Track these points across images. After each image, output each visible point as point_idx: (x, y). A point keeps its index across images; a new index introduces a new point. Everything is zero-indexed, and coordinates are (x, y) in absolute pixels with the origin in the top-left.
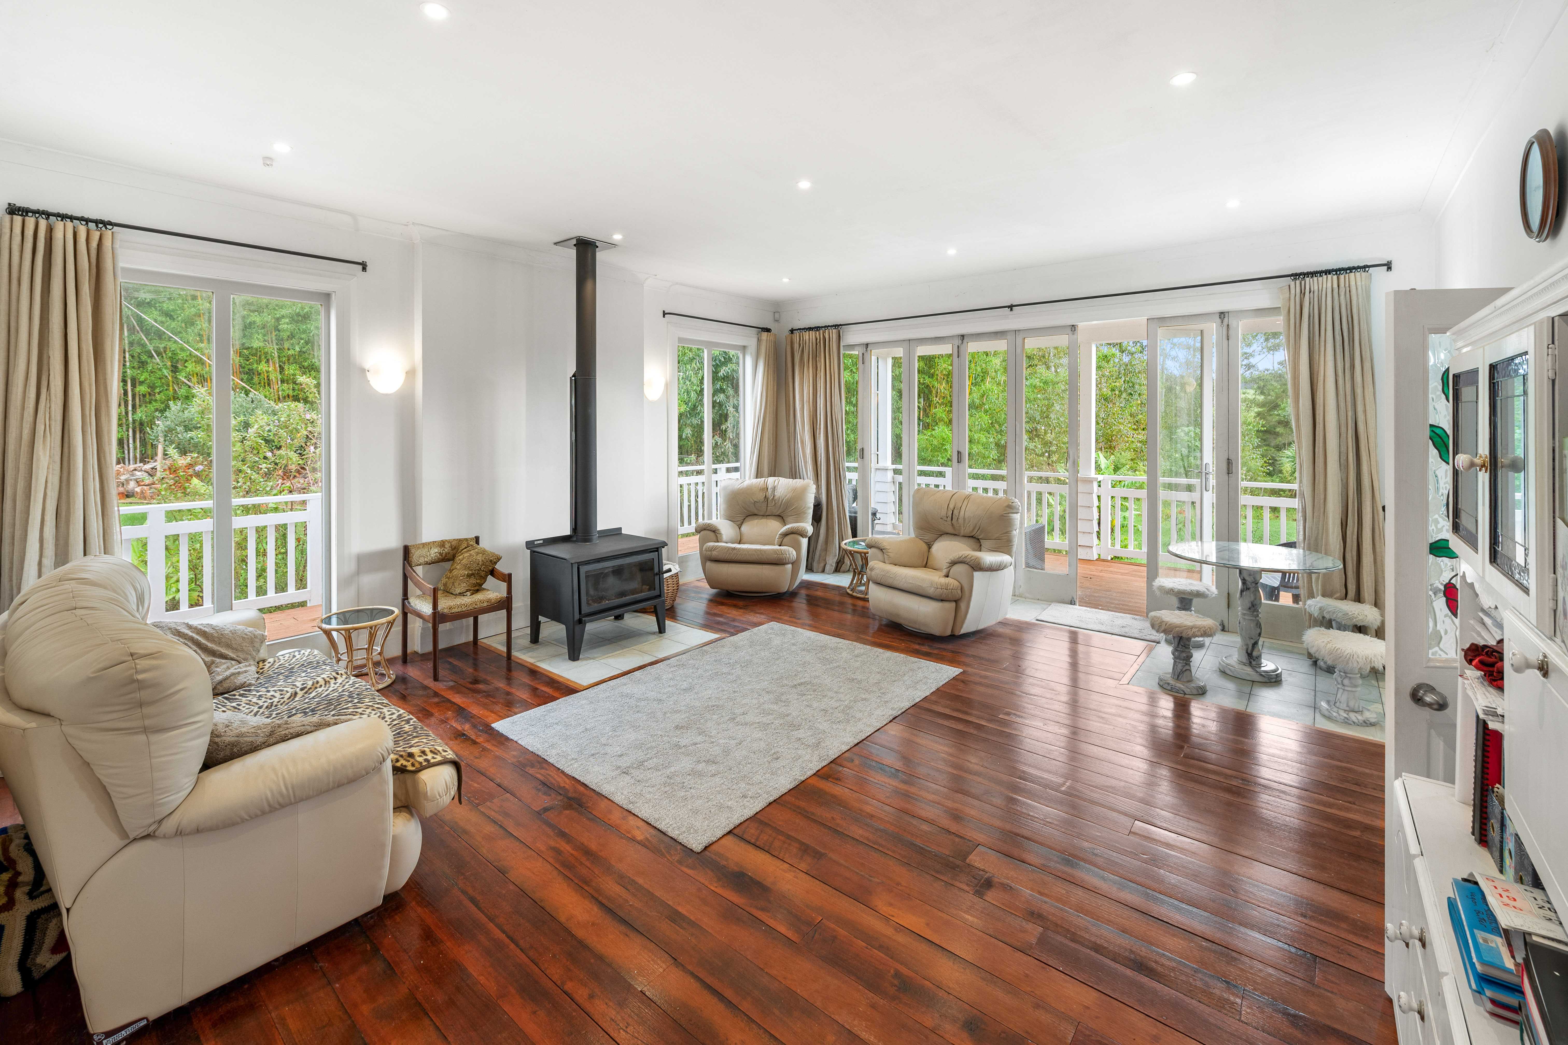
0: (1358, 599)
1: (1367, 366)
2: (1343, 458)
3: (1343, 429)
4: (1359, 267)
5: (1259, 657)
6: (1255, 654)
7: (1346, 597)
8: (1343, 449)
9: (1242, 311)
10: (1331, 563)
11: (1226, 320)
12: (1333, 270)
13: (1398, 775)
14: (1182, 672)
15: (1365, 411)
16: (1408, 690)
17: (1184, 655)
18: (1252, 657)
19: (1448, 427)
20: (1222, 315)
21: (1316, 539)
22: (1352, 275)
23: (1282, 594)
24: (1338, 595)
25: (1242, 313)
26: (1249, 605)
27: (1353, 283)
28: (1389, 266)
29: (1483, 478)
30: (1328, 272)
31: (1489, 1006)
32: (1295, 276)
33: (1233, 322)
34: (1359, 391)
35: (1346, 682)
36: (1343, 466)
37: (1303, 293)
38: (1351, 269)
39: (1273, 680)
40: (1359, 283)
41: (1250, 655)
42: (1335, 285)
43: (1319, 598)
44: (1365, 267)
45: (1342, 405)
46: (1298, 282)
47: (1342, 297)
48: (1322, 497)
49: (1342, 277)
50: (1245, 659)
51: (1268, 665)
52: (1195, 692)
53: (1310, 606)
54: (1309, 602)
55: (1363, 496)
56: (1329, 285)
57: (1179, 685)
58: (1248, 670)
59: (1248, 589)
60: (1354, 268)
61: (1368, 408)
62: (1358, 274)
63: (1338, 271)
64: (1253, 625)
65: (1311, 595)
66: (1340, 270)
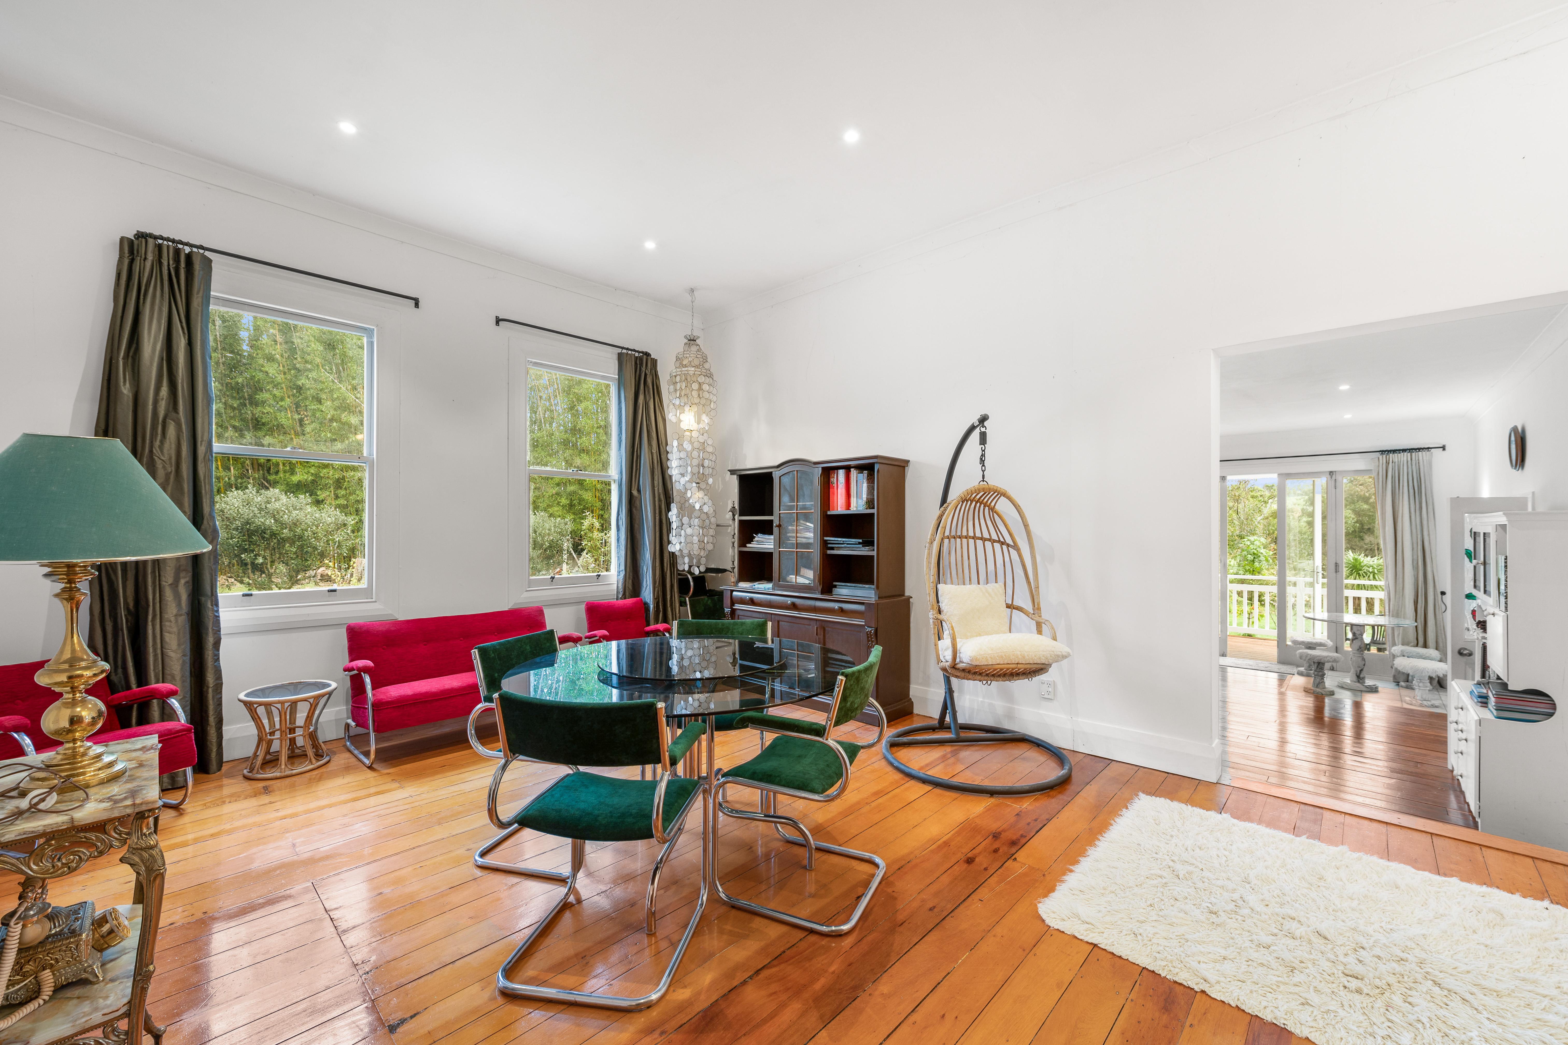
0: (1425, 646)
1: (1430, 507)
2: (1415, 562)
3: (1415, 545)
4: (1424, 448)
5: (1364, 678)
6: (1361, 676)
7: (1417, 645)
8: (1415, 557)
9: (1345, 471)
10: (1409, 622)
11: (1334, 476)
12: (1407, 449)
13: (1453, 680)
14: (1319, 683)
15: (1429, 535)
16: (1457, 650)
17: (1321, 673)
18: (1359, 678)
19: (1472, 549)
20: (1331, 473)
21: (1398, 610)
22: (1420, 453)
23: (1372, 648)
24: (1412, 644)
25: (1344, 473)
26: (1358, 648)
27: (1421, 458)
28: (1444, 448)
29: (1482, 567)
30: (1404, 450)
31: (1480, 704)
32: (1382, 452)
33: (1339, 478)
34: (1425, 522)
35: (1421, 684)
36: (1415, 568)
37: (1388, 463)
38: (1419, 449)
39: (1374, 690)
40: (1425, 458)
41: (1358, 677)
42: (1409, 459)
43: (1400, 646)
44: (1428, 448)
45: (1414, 531)
46: (1384, 456)
47: (1414, 466)
48: (1401, 586)
49: (1413, 454)
50: (1355, 678)
51: (1369, 682)
52: (1328, 693)
53: (1394, 650)
54: (1394, 648)
55: (1428, 585)
56: (1405, 459)
57: (1318, 690)
58: (1358, 684)
59: (1356, 638)
60: (1421, 449)
61: (1431, 533)
62: (1424, 453)
63: (1411, 450)
64: (1360, 659)
65: (1394, 644)
66: (1412, 449)
